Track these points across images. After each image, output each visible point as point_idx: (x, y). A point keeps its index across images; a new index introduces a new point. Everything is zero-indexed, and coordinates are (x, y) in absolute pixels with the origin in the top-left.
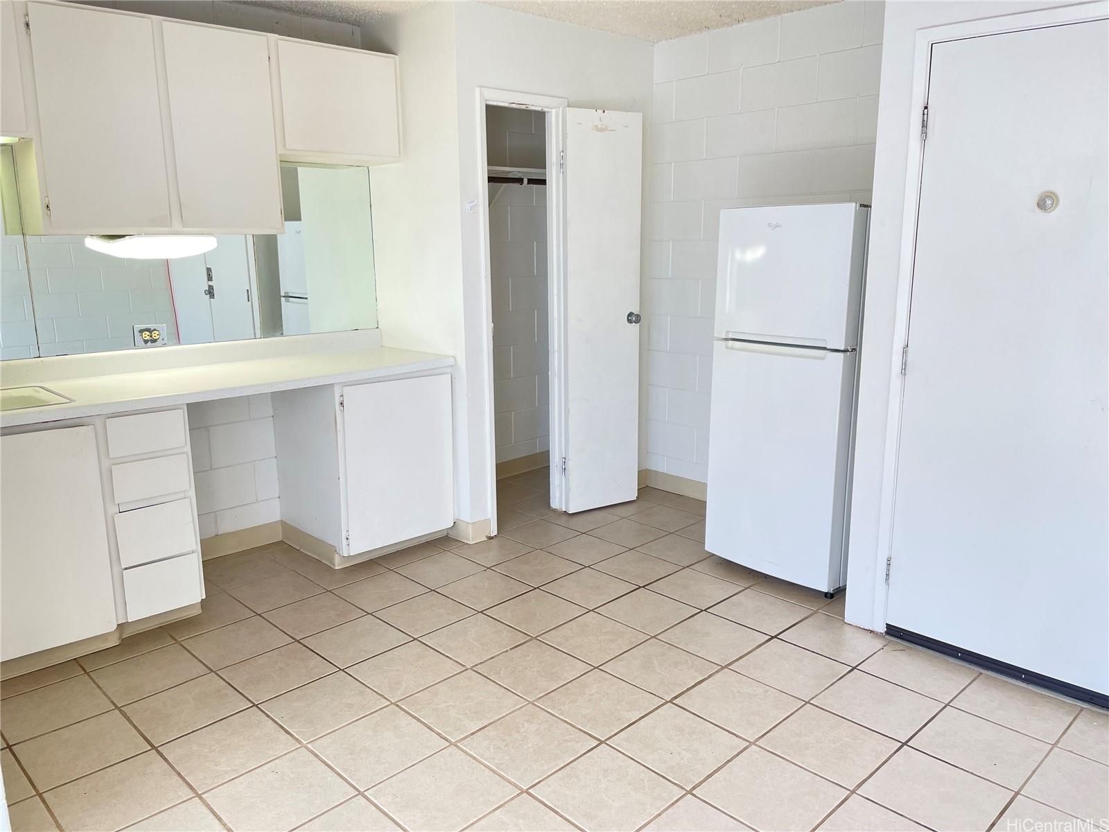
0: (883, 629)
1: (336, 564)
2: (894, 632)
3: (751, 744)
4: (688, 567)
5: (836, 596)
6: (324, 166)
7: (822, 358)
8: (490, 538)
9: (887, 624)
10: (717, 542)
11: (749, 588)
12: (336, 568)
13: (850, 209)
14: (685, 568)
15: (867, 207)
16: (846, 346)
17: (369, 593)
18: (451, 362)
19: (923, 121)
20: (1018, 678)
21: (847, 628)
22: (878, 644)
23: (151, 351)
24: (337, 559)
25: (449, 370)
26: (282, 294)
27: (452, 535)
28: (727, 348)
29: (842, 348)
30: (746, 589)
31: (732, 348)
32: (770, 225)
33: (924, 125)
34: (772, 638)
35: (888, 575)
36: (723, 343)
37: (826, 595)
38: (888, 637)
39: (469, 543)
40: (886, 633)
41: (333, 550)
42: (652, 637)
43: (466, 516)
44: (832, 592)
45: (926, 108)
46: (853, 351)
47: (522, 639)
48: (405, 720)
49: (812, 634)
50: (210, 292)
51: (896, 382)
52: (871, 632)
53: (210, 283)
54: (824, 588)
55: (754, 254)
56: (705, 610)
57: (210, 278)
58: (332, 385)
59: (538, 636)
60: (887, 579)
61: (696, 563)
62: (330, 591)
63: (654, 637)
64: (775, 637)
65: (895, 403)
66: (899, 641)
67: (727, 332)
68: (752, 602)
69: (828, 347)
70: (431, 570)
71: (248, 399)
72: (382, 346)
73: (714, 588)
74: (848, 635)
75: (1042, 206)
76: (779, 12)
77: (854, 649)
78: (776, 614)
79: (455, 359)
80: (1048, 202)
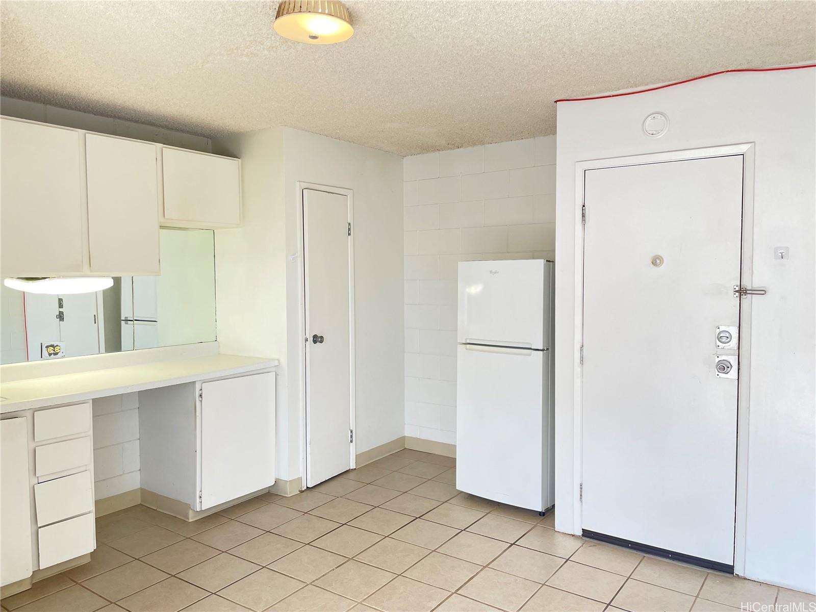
0: (580, 533)
1: (190, 517)
2: (588, 534)
4: (446, 502)
5: (548, 513)
7: (530, 355)
8: (302, 492)
9: (582, 529)
10: (464, 483)
11: (489, 513)
12: (190, 521)
13: (540, 264)
14: (444, 503)
15: (551, 262)
16: (543, 346)
17: (219, 536)
18: (276, 363)
19: (583, 213)
20: (668, 557)
21: (557, 535)
22: (578, 543)
23: (54, 361)
24: (191, 513)
25: (274, 369)
26: (123, 318)
27: (273, 491)
28: (467, 349)
29: (542, 348)
30: (488, 514)
31: (470, 350)
32: (491, 272)
33: (583, 216)
34: (512, 545)
35: (581, 495)
36: (464, 346)
37: (541, 514)
38: (583, 538)
39: (286, 496)
40: (582, 535)
41: (188, 507)
42: (433, 551)
43: (285, 476)
44: (544, 511)
45: (584, 206)
46: (549, 349)
47: (342, 560)
49: (534, 540)
50: (61, 316)
51: (578, 369)
52: (573, 535)
53: (61, 310)
54: (539, 508)
55: (475, 290)
56: (464, 530)
57: (61, 306)
58: (194, 382)
59: (354, 557)
60: (581, 498)
61: (450, 499)
62: (189, 538)
63: (434, 551)
64: (514, 544)
65: (578, 382)
66: (591, 540)
67: (466, 339)
68: (493, 523)
69: (533, 348)
70: (264, 517)
72: (219, 354)
73: (464, 515)
74: (559, 539)
75: (654, 263)
76: (483, 144)
77: (566, 547)
78: (512, 529)
79: (279, 361)
80: (658, 261)
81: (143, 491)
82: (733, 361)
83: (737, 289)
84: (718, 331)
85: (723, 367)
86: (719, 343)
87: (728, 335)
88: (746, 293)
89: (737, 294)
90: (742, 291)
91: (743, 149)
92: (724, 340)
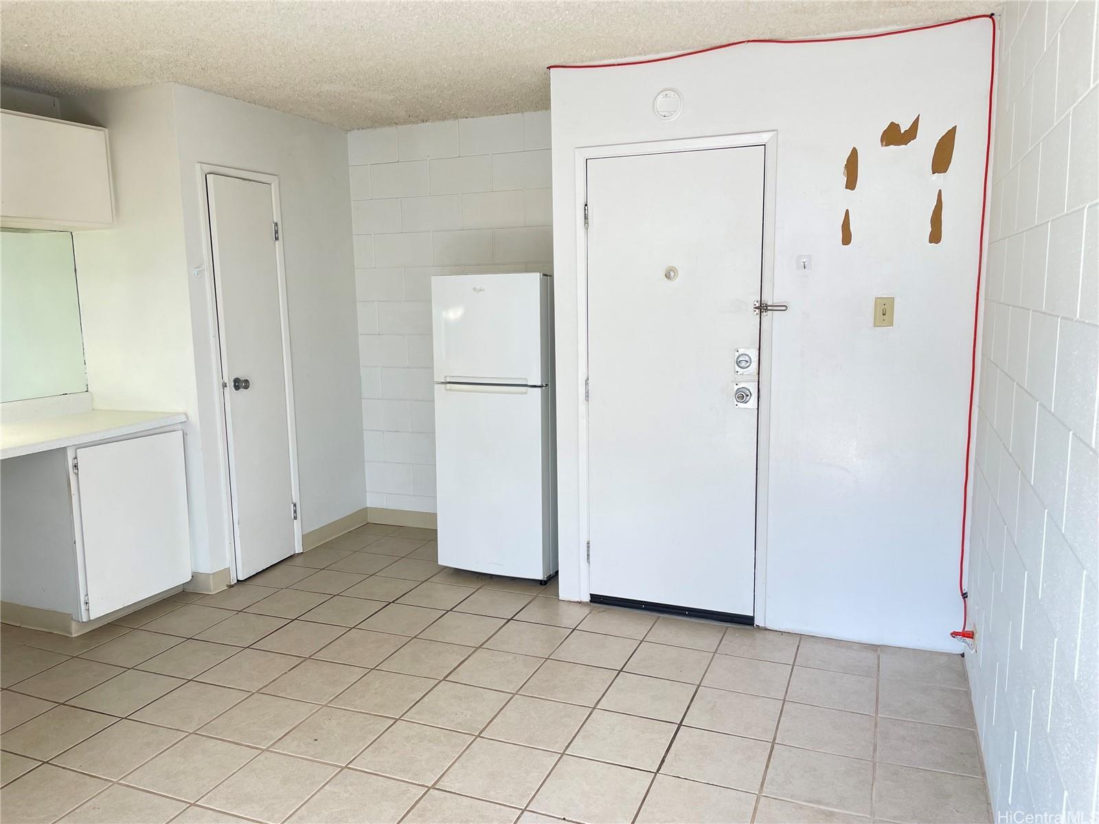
0: (587, 599)
1: (73, 632)
2: (596, 599)
3: (514, 694)
4: (425, 581)
5: (551, 580)
6: (17, 230)
7: (525, 393)
8: (231, 586)
9: (591, 594)
10: (448, 556)
11: (480, 588)
12: (74, 635)
13: (535, 278)
14: (423, 582)
15: (548, 276)
16: (542, 382)
17: (119, 650)
18: (183, 419)
19: (585, 214)
20: (684, 615)
21: (561, 603)
22: (586, 611)
24: (74, 626)
25: (180, 427)
27: (190, 589)
28: (446, 390)
29: (539, 384)
30: (478, 589)
31: (450, 390)
32: (474, 289)
33: (586, 218)
34: (509, 620)
35: (588, 555)
36: (443, 386)
37: (542, 583)
38: (592, 604)
39: (210, 593)
40: (591, 601)
41: (69, 618)
42: (413, 638)
43: (207, 567)
44: (545, 579)
45: (586, 205)
46: (549, 386)
47: (296, 661)
48: (210, 744)
49: (535, 612)
51: (582, 407)
52: (580, 603)
54: (540, 576)
56: (451, 610)
58: (63, 449)
59: (311, 656)
60: (588, 558)
61: (432, 577)
62: (76, 657)
63: (415, 637)
64: (511, 619)
65: (583, 422)
66: (600, 605)
67: (445, 377)
68: (485, 598)
69: (529, 384)
70: (181, 621)
72: (93, 410)
73: (450, 594)
74: (563, 607)
75: (668, 276)
76: (457, 118)
77: (572, 617)
78: (508, 603)
79: (187, 417)
80: (672, 274)
82: (753, 388)
83: (758, 305)
84: (737, 354)
85: (742, 396)
86: (738, 369)
87: (747, 359)
88: (767, 310)
89: (758, 311)
90: (762, 308)
91: (764, 138)
92: (743, 364)
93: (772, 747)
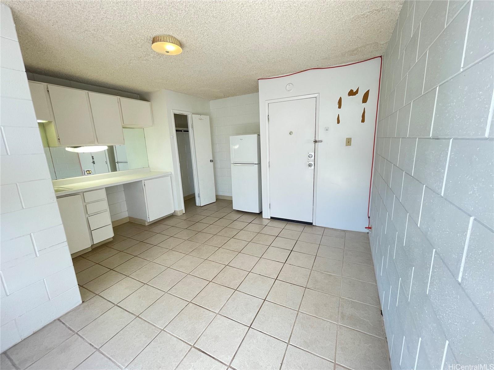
0: (270, 218)
1: (146, 224)
2: (272, 218)
3: (250, 242)
5: (261, 213)
6: (131, 128)
7: (254, 166)
8: (184, 214)
10: (236, 207)
11: (243, 215)
13: (256, 135)
14: (229, 213)
15: (259, 135)
17: (156, 229)
20: (294, 222)
21: (263, 219)
22: (269, 221)
23: (89, 176)
24: (146, 222)
25: (170, 175)
26: (116, 162)
27: (174, 214)
29: (257, 163)
31: (235, 165)
32: (240, 139)
33: (268, 119)
35: (270, 207)
36: (233, 164)
37: (258, 214)
39: (178, 215)
41: (145, 221)
43: (177, 209)
45: (268, 116)
46: (259, 164)
47: (197, 232)
48: (174, 252)
49: (257, 221)
50: (94, 162)
51: (268, 169)
52: (268, 219)
53: (93, 160)
54: (258, 212)
55: (237, 147)
56: (235, 220)
57: (93, 159)
58: (142, 181)
59: (201, 231)
61: (231, 212)
62: (146, 230)
63: (226, 227)
64: (250, 223)
65: (268, 173)
66: (273, 220)
67: (234, 162)
68: (245, 218)
69: (255, 163)
70: (171, 222)
71: (117, 186)
72: (150, 171)
73: (235, 216)
74: (264, 220)
75: (290, 134)
76: (236, 96)
77: (265, 222)
78: (249, 219)
79: (171, 173)
80: (291, 133)
81: (130, 218)
82: (313, 163)
83: (314, 141)
84: (309, 154)
85: (310, 165)
86: (309, 158)
87: (311, 155)
88: (316, 142)
89: (314, 142)
90: (315, 142)
91: (316, 95)
92: (310, 157)
93: (316, 257)
